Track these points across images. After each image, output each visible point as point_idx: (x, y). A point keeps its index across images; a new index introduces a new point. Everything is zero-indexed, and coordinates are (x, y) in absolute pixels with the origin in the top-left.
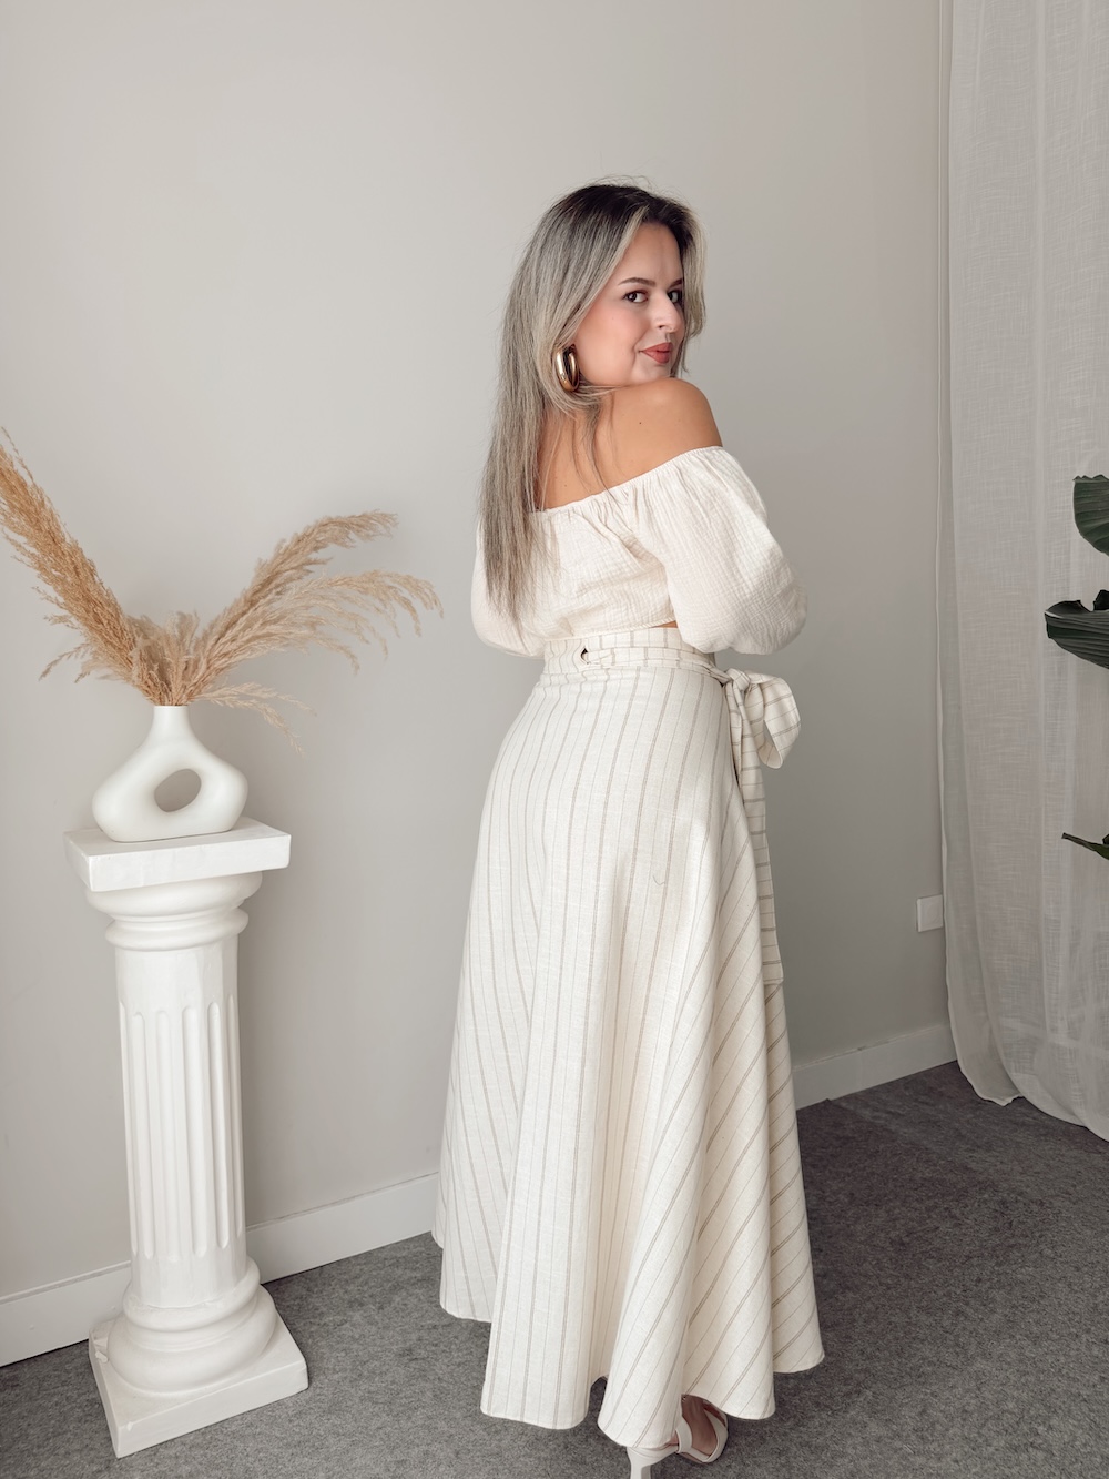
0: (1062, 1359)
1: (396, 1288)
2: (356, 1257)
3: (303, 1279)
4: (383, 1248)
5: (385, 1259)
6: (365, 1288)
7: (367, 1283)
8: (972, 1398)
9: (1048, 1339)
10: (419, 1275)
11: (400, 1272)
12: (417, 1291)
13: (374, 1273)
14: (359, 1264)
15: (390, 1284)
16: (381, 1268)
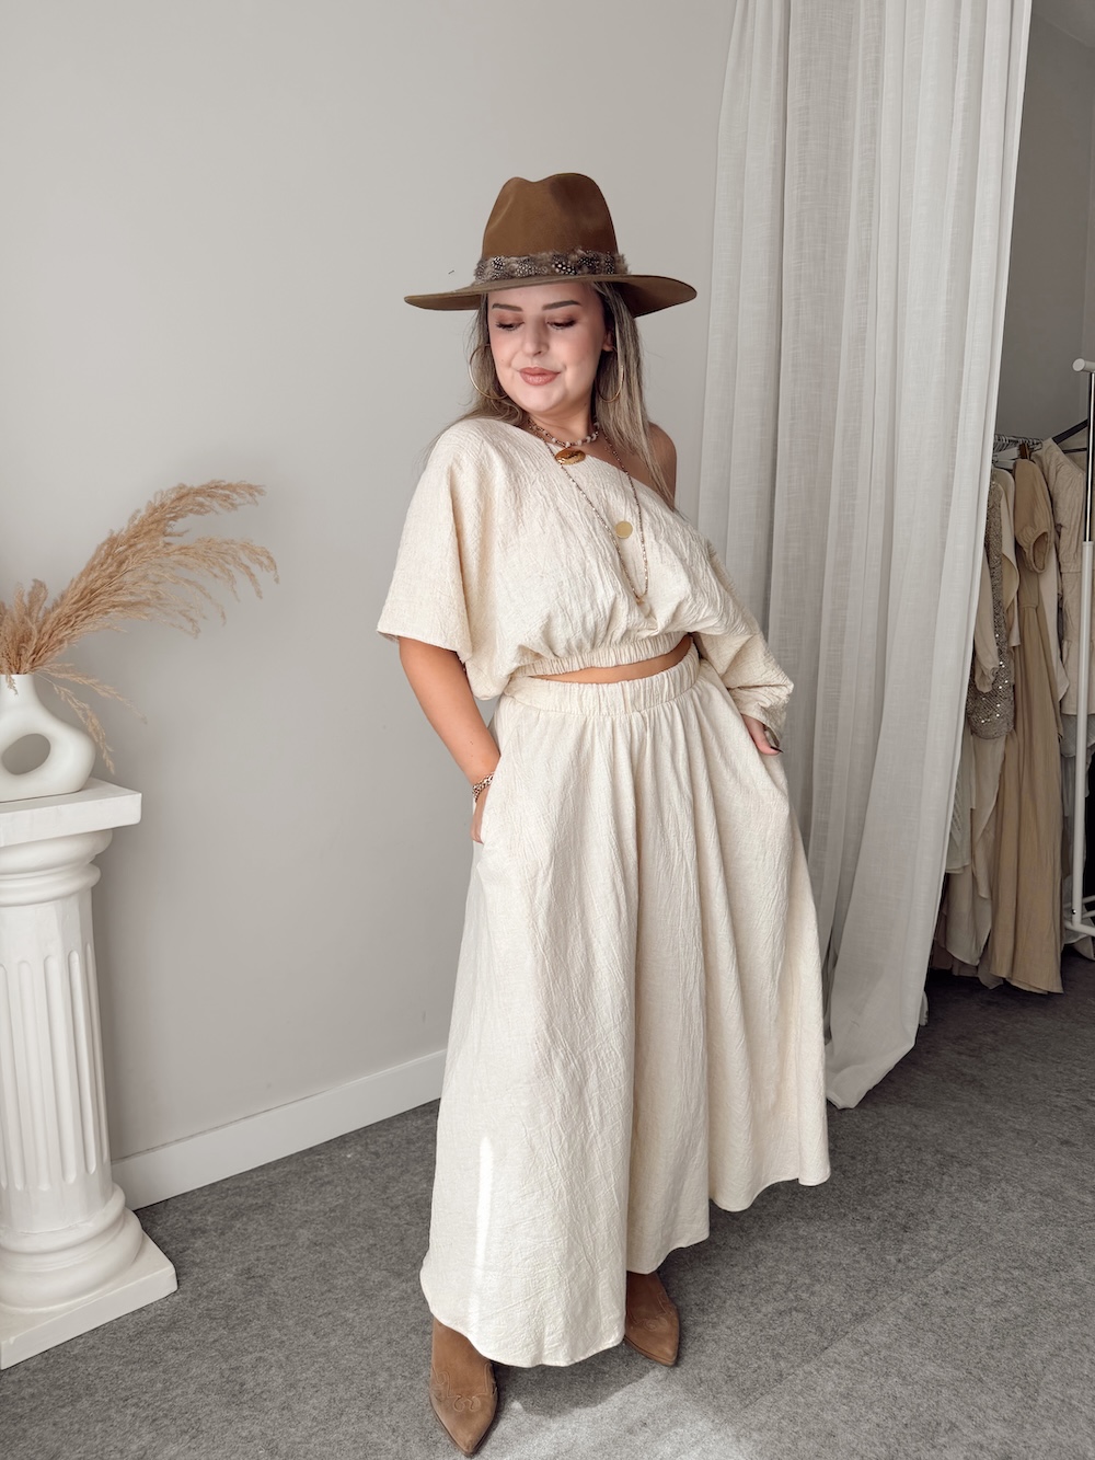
0: (829, 1235)
1: (233, 1217)
5: (228, 1189)
8: (749, 1274)
9: (821, 1219)
10: (260, 1201)
11: (240, 1200)
12: (258, 1216)
13: (218, 1203)
15: (232, 1212)
16: (224, 1198)
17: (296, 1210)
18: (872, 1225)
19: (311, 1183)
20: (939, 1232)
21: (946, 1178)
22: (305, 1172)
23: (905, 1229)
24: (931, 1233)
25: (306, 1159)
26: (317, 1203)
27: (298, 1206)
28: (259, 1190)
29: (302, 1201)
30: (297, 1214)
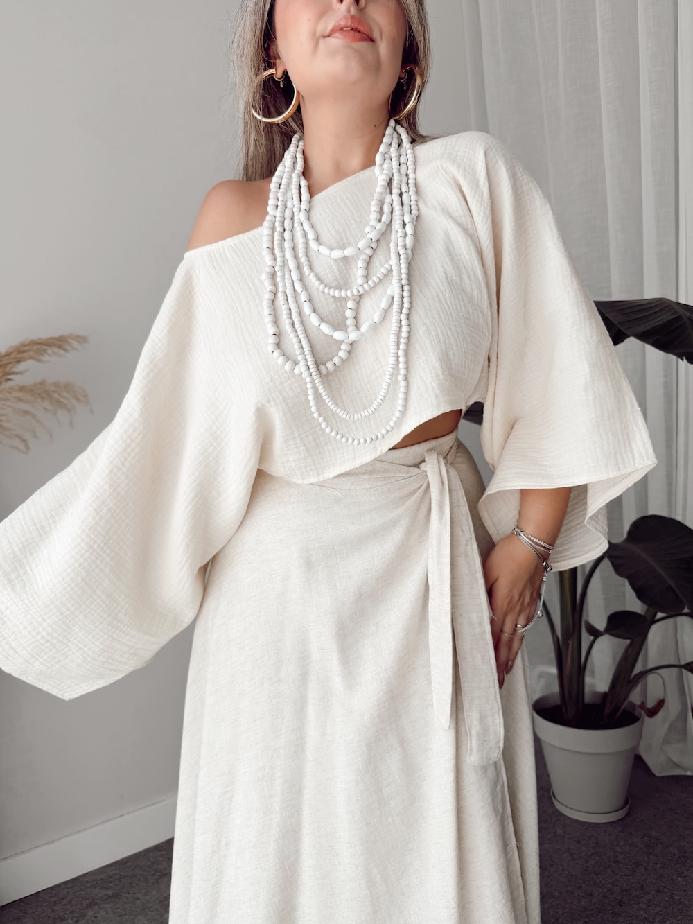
1: (89, 907)
2: (65, 883)
3: (22, 904)
4: (87, 873)
5: (88, 882)
6: (68, 907)
7: (70, 902)
10: (110, 893)
11: (97, 891)
12: (107, 905)
13: (77, 894)
14: (67, 888)
15: (88, 902)
16: (83, 890)
17: (138, 899)
18: (594, 900)
19: (153, 875)
20: (648, 905)
21: (651, 857)
22: (149, 866)
23: (620, 903)
24: (642, 906)
25: (151, 855)
26: (154, 893)
27: (139, 896)
28: (111, 882)
29: (144, 891)
30: (138, 902)
